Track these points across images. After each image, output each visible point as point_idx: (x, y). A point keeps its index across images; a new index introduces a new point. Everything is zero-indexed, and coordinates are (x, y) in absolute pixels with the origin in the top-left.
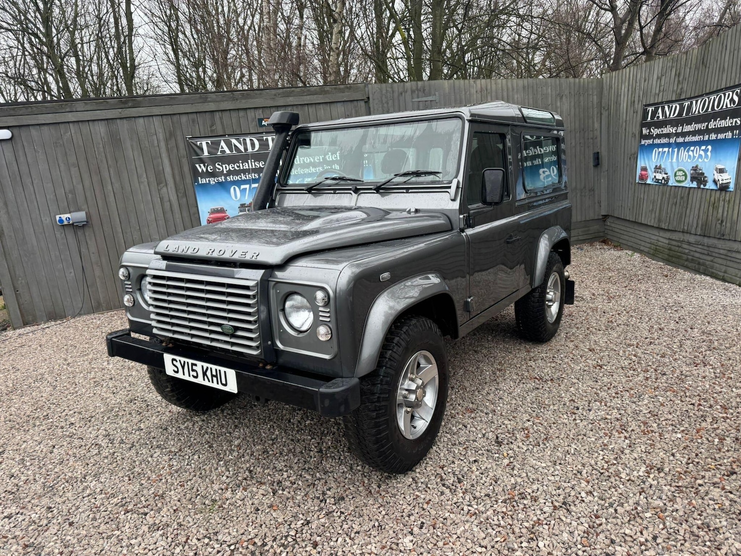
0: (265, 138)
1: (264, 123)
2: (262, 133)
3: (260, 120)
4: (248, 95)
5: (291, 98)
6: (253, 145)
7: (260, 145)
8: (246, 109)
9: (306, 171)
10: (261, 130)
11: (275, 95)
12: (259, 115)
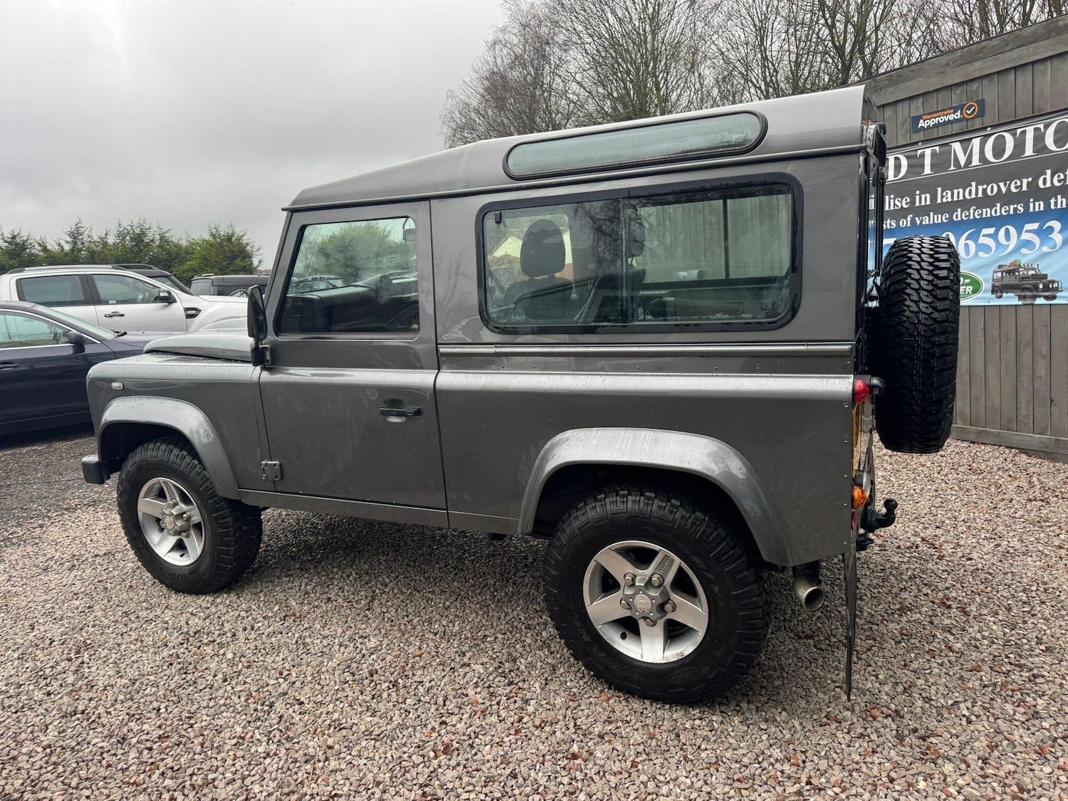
0: (919, 152)
1: (921, 124)
2: (918, 142)
3: (916, 120)
4: (898, 76)
5: (977, 65)
6: (898, 167)
7: (909, 166)
8: (895, 103)
9: (987, 213)
10: (915, 138)
11: (947, 65)
12: (917, 108)
